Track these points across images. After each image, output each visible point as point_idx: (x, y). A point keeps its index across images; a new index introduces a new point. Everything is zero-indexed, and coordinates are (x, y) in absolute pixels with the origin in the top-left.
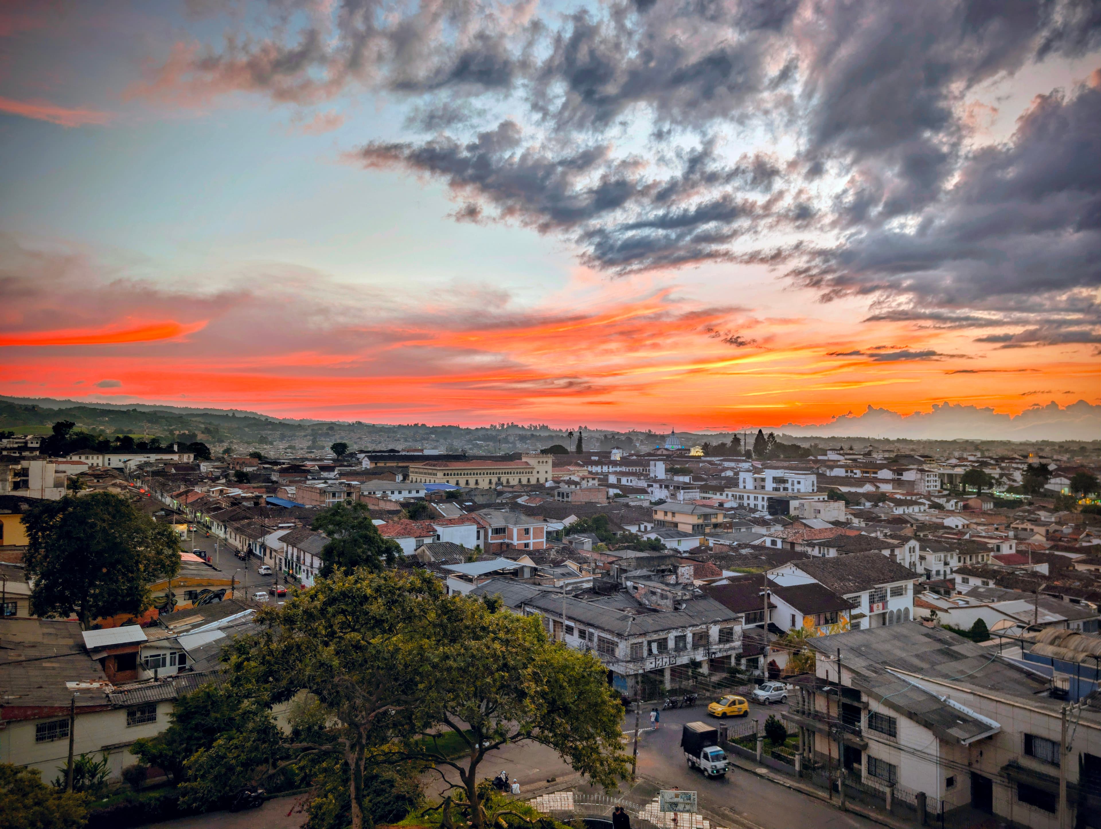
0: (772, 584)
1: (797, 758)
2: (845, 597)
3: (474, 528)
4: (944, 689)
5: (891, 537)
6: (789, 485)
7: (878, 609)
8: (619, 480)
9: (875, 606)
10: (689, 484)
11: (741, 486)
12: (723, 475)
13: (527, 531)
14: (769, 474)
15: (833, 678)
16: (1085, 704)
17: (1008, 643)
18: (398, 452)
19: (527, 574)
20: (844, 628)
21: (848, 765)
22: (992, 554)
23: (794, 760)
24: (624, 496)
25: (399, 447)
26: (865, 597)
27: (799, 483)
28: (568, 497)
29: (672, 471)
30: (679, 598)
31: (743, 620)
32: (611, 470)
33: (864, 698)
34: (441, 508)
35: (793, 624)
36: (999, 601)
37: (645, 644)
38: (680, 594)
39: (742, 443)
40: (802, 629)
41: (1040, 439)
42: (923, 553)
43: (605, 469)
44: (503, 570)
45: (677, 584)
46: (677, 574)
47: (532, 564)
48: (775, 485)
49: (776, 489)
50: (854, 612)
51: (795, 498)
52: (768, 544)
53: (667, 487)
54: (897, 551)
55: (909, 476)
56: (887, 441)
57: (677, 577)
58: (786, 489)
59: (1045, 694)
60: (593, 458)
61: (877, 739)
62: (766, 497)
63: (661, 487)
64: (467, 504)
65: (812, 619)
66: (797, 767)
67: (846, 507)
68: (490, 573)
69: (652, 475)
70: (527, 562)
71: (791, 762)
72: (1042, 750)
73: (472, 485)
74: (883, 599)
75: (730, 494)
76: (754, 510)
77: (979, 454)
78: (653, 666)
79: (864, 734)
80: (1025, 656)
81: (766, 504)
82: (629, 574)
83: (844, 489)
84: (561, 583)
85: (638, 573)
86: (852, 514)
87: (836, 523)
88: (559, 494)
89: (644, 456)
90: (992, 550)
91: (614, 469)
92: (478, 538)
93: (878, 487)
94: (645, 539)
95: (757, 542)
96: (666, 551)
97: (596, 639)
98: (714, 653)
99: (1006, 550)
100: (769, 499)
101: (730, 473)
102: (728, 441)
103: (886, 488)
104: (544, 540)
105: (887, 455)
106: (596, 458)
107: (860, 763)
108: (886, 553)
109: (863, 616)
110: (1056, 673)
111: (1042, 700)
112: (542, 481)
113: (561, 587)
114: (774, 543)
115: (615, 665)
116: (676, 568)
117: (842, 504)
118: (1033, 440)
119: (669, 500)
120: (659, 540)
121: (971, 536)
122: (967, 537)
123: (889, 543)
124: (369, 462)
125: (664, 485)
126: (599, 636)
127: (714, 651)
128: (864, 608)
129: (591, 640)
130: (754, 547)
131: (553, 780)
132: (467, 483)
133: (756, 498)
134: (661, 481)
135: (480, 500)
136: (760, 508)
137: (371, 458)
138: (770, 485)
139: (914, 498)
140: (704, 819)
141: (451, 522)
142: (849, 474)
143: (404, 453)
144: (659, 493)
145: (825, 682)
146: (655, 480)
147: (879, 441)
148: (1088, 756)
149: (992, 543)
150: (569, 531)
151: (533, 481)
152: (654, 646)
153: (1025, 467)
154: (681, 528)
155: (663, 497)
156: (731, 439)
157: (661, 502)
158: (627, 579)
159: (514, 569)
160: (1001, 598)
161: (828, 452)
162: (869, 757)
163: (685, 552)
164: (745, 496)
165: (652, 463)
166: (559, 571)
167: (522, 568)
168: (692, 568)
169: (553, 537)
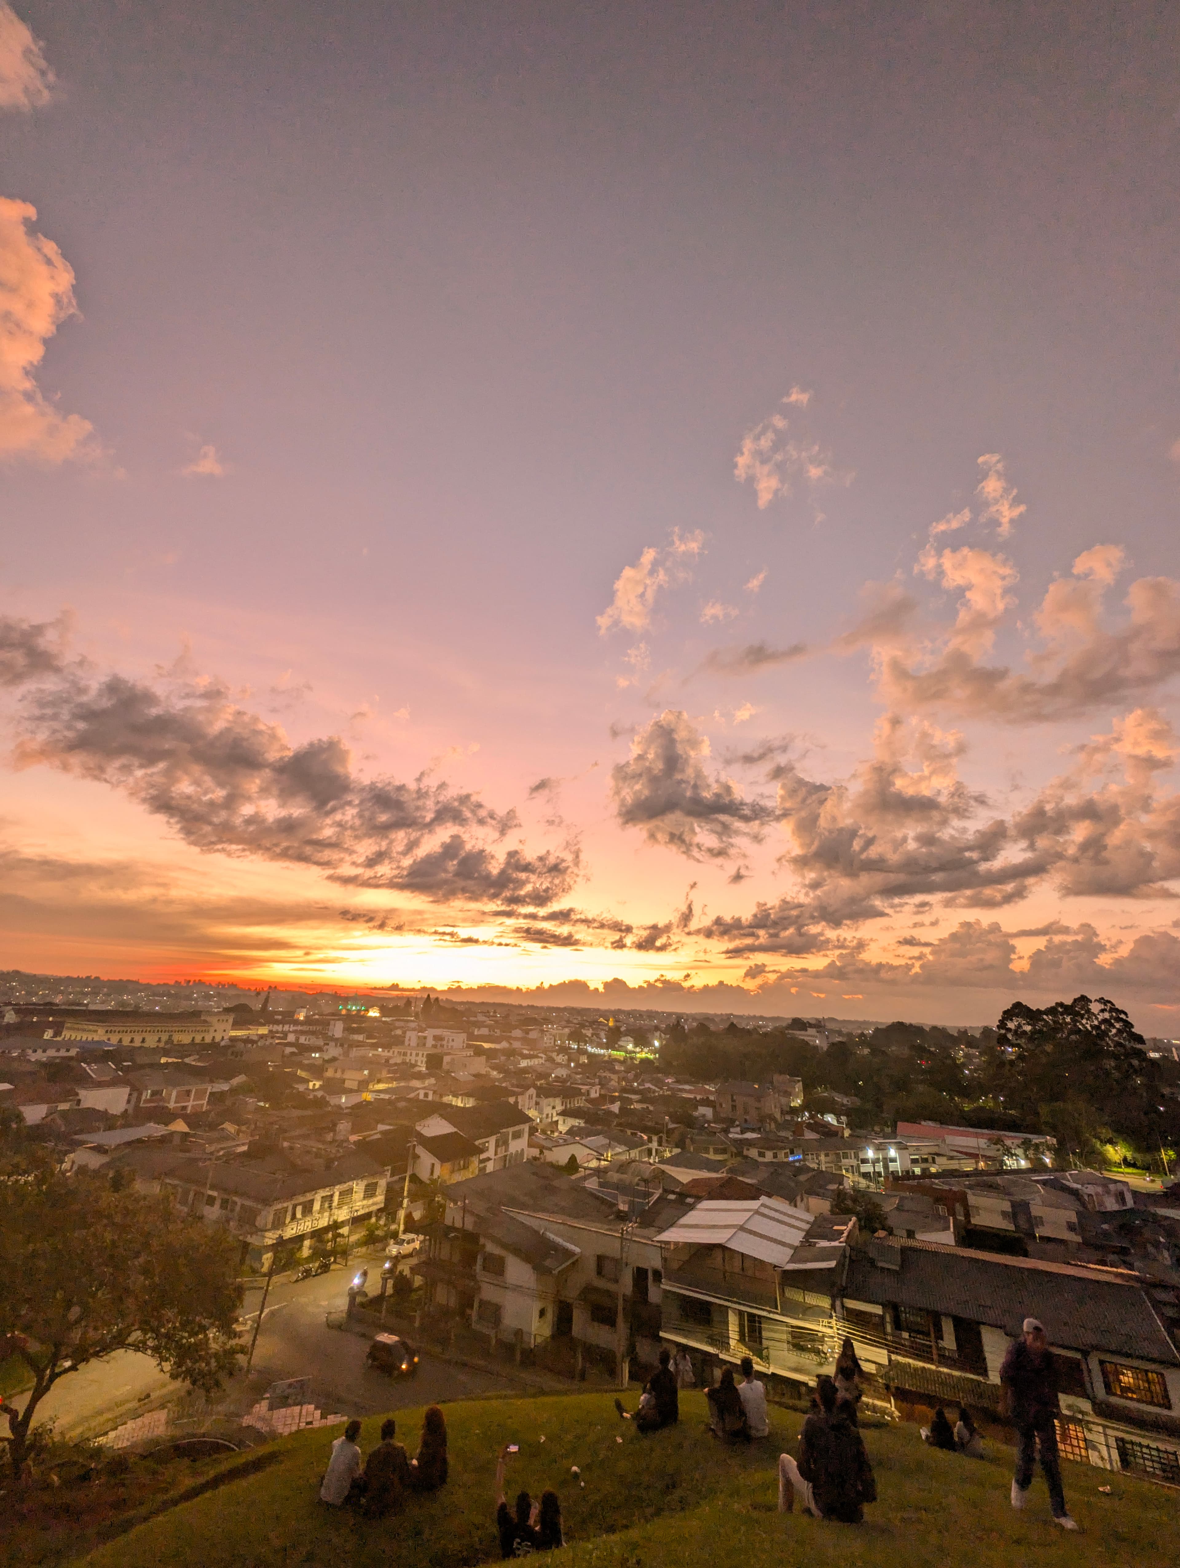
0: (420, 1135)
1: (418, 1314)
2: (477, 1143)
3: (127, 1090)
4: (542, 1222)
5: (518, 1086)
6: (445, 1043)
7: (501, 1152)
8: (297, 1039)
9: (499, 1149)
10: (363, 1042)
11: (407, 1043)
12: (393, 1033)
13: (188, 1093)
14: (430, 1033)
15: (458, 1224)
16: (636, 1222)
17: (590, 1174)
18: (57, 1005)
19: (177, 1140)
20: (473, 1173)
21: (462, 1314)
22: (584, 1098)
23: (415, 1316)
24: (300, 1054)
25: (58, 999)
26: (492, 1141)
27: (453, 1040)
28: (241, 1056)
29: (348, 1030)
30: (332, 1156)
31: (389, 1174)
32: (292, 1028)
33: (482, 1241)
34: (90, 1069)
35: (432, 1173)
36: (586, 1137)
37: (290, 1208)
38: (334, 1151)
39: (413, 1005)
40: (439, 1177)
41: (617, 1008)
42: (538, 1100)
43: (286, 1028)
44: (149, 1137)
45: (334, 1141)
46: (335, 1131)
47: (185, 1129)
48: (434, 1043)
49: (435, 1046)
50: (483, 1156)
51: (449, 1054)
52: (421, 1097)
53: (342, 1045)
54: (520, 1099)
55: (533, 1035)
56: (520, 1006)
57: (335, 1135)
58: (442, 1046)
59: (612, 1217)
60: (276, 1017)
61: (488, 1280)
62: (425, 1053)
63: (336, 1045)
64: (125, 1064)
65: (448, 1166)
66: (417, 1324)
67: (487, 1061)
68: (133, 1142)
69: (330, 1034)
70: (180, 1126)
71: (411, 1319)
72: (608, 1267)
73: (137, 1043)
74: (506, 1143)
75: (396, 1051)
76: (415, 1065)
77: (580, 1018)
78: (294, 1231)
79: (478, 1278)
80: (601, 1185)
81: (425, 1059)
82: (287, 1135)
83: (486, 1045)
84: (213, 1148)
85: (297, 1132)
86: (491, 1067)
87: (477, 1076)
88: (233, 1053)
89: (327, 1015)
90: (583, 1094)
91: (295, 1028)
92: (129, 1101)
93: (511, 1044)
94: (311, 1097)
95: (412, 1095)
96: (330, 1109)
97: (238, 1208)
98: (357, 1211)
99: (594, 1095)
100: (428, 1055)
101: (399, 1032)
102: (401, 1004)
103: (517, 1045)
104: (205, 1102)
105: (519, 1018)
106: (280, 1017)
107: (472, 1307)
108: (512, 1100)
109: (489, 1159)
110: (621, 1198)
111: (610, 1222)
112: (217, 1040)
113: (212, 1153)
114: (426, 1095)
115: (254, 1236)
116: (335, 1125)
117: (483, 1058)
118: (613, 1008)
119: (341, 1058)
120: (325, 1098)
121: (572, 1083)
122: (569, 1084)
123: (514, 1092)
124: (14, 1016)
125: (341, 1043)
126: (242, 1205)
127: (357, 1208)
128: (490, 1153)
129: (232, 1210)
130: (410, 1100)
131: (148, 1396)
132: (132, 1041)
133: (417, 1055)
134: (337, 1039)
135: (141, 1060)
136: (419, 1064)
137: (18, 1011)
138: (430, 1042)
139: (535, 1053)
140: (316, 1408)
141: (100, 1085)
142: (492, 1033)
143: (63, 1007)
144: (333, 1051)
145: (453, 1228)
146: (333, 1039)
147: (515, 1006)
148: (638, 1268)
149: (584, 1088)
150: (233, 1091)
151: (208, 1040)
152: (299, 1210)
153: (607, 1028)
154: (348, 1084)
155: (336, 1055)
156: (404, 1001)
157: (334, 1059)
158: (285, 1139)
159: (162, 1136)
160: (589, 1135)
161: (479, 1015)
162: (481, 1300)
163: (347, 1108)
164: (409, 1052)
165: (332, 1022)
166: (215, 1134)
167: (172, 1133)
168: (350, 1124)
169: (216, 1098)
